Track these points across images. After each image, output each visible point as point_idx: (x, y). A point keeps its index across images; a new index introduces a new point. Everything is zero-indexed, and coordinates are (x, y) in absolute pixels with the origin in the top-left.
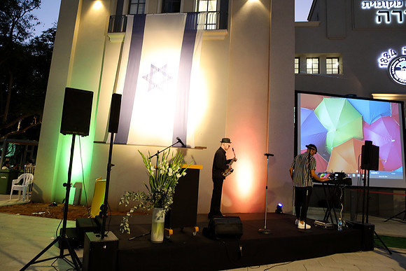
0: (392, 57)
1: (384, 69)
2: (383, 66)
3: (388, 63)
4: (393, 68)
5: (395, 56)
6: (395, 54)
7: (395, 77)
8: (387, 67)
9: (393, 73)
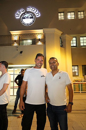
0: (22, 13)
1: (18, 19)
2: (18, 18)
3: (20, 16)
4: (22, 18)
5: (23, 12)
6: (24, 11)
7: (23, 22)
8: (19, 18)
9: (22, 20)
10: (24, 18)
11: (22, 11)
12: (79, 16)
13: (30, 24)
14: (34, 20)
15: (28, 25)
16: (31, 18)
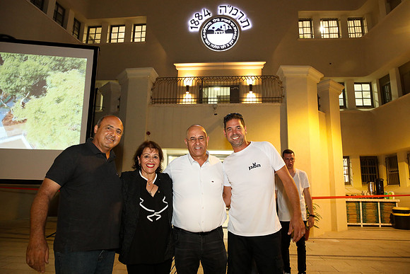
1: (195, 33)
4: (205, 31)
7: (207, 42)
8: (198, 30)
9: (205, 37)
10: (212, 32)
11: (206, 13)
12: (351, 30)
13: (227, 47)
14: (236, 37)
15: (220, 49)
16: (228, 31)
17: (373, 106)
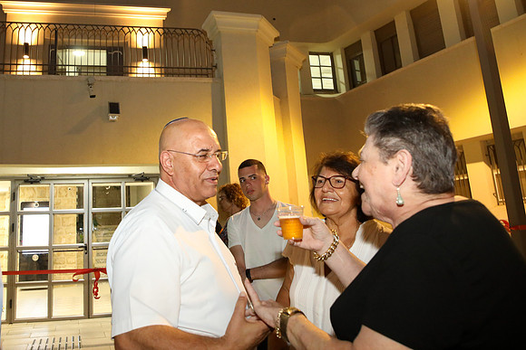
17: (336, 90)
